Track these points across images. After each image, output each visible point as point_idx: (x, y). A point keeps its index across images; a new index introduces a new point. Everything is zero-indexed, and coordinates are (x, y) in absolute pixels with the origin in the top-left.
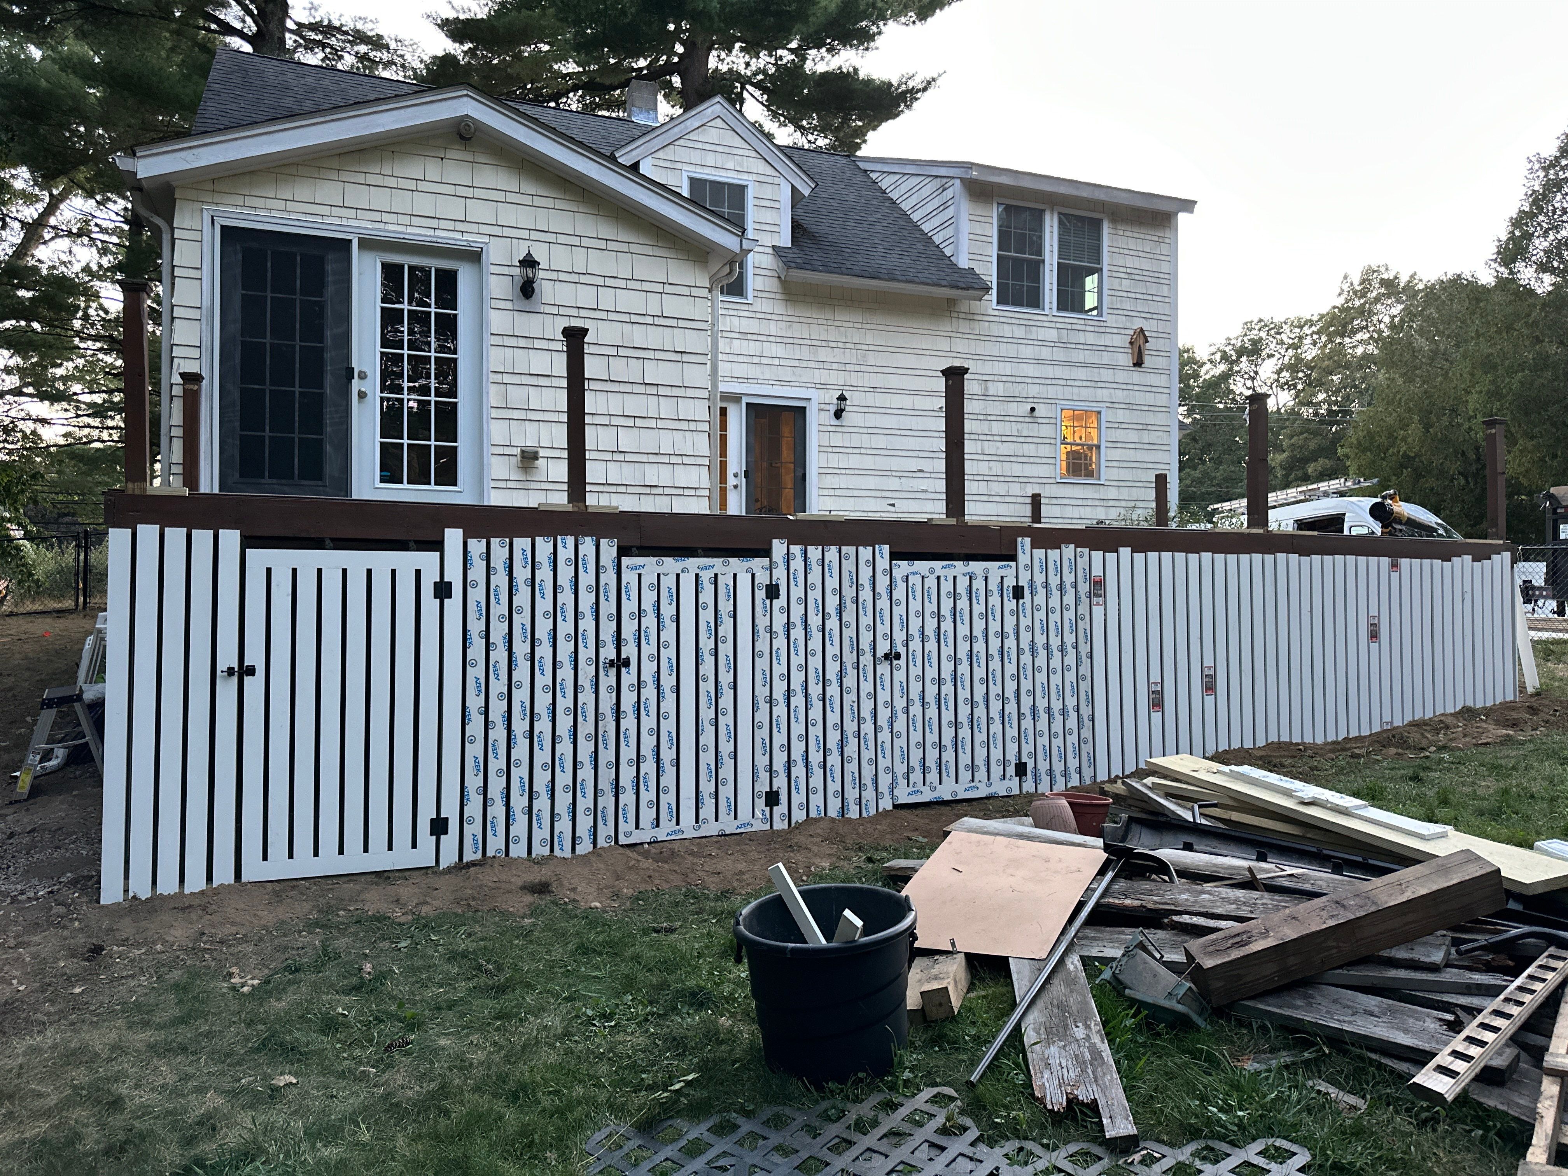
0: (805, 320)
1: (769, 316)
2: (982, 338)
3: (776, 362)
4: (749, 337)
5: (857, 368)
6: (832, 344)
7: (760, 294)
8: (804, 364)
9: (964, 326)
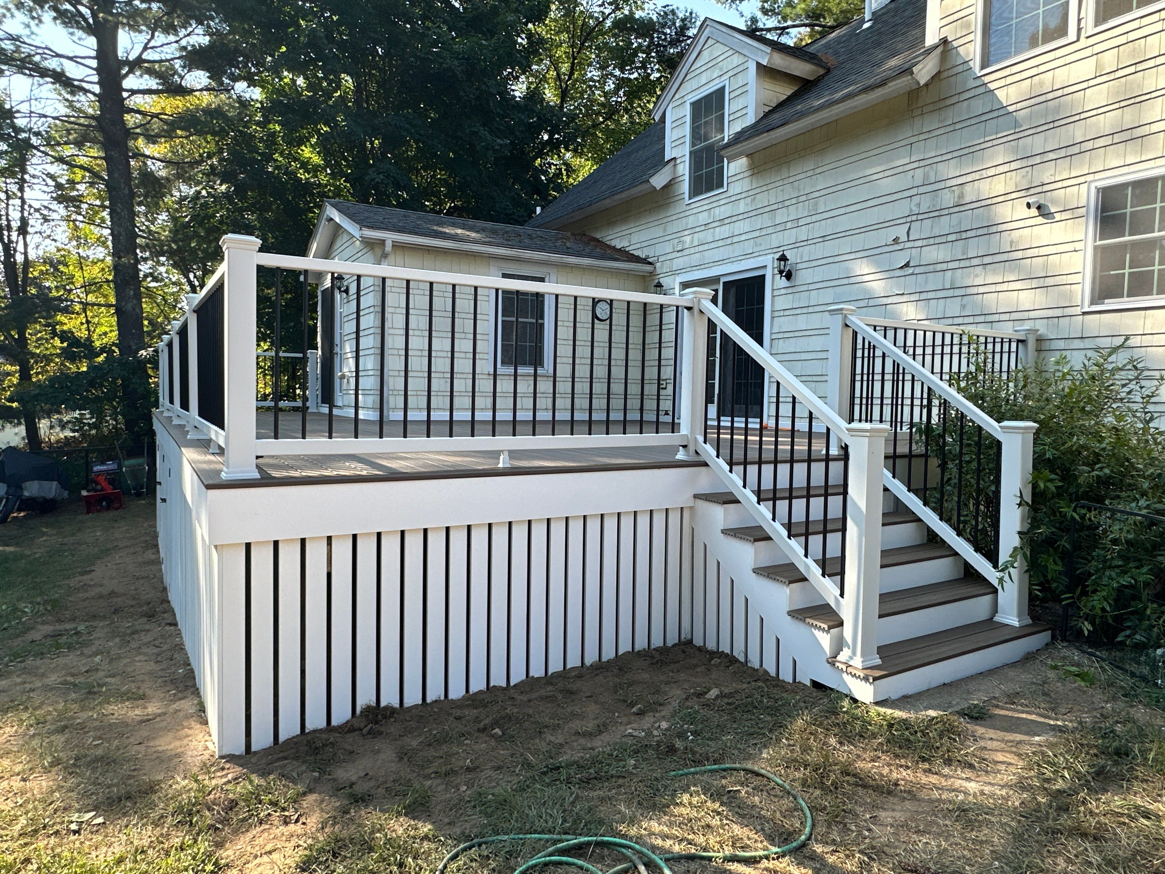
0: (764, 188)
1: (739, 197)
2: (958, 126)
3: (743, 237)
4: (726, 221)
5: (808, 220)
6: (787, 203)
7: (733, 179)
8: (764, 232)
9: (930, 123)
